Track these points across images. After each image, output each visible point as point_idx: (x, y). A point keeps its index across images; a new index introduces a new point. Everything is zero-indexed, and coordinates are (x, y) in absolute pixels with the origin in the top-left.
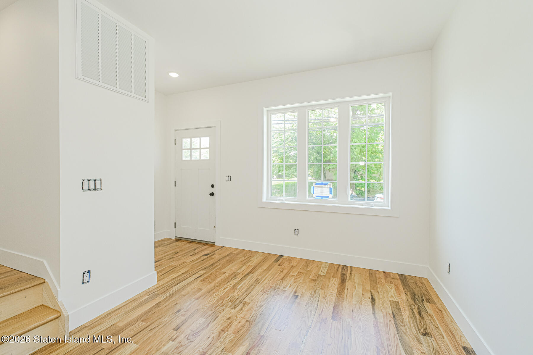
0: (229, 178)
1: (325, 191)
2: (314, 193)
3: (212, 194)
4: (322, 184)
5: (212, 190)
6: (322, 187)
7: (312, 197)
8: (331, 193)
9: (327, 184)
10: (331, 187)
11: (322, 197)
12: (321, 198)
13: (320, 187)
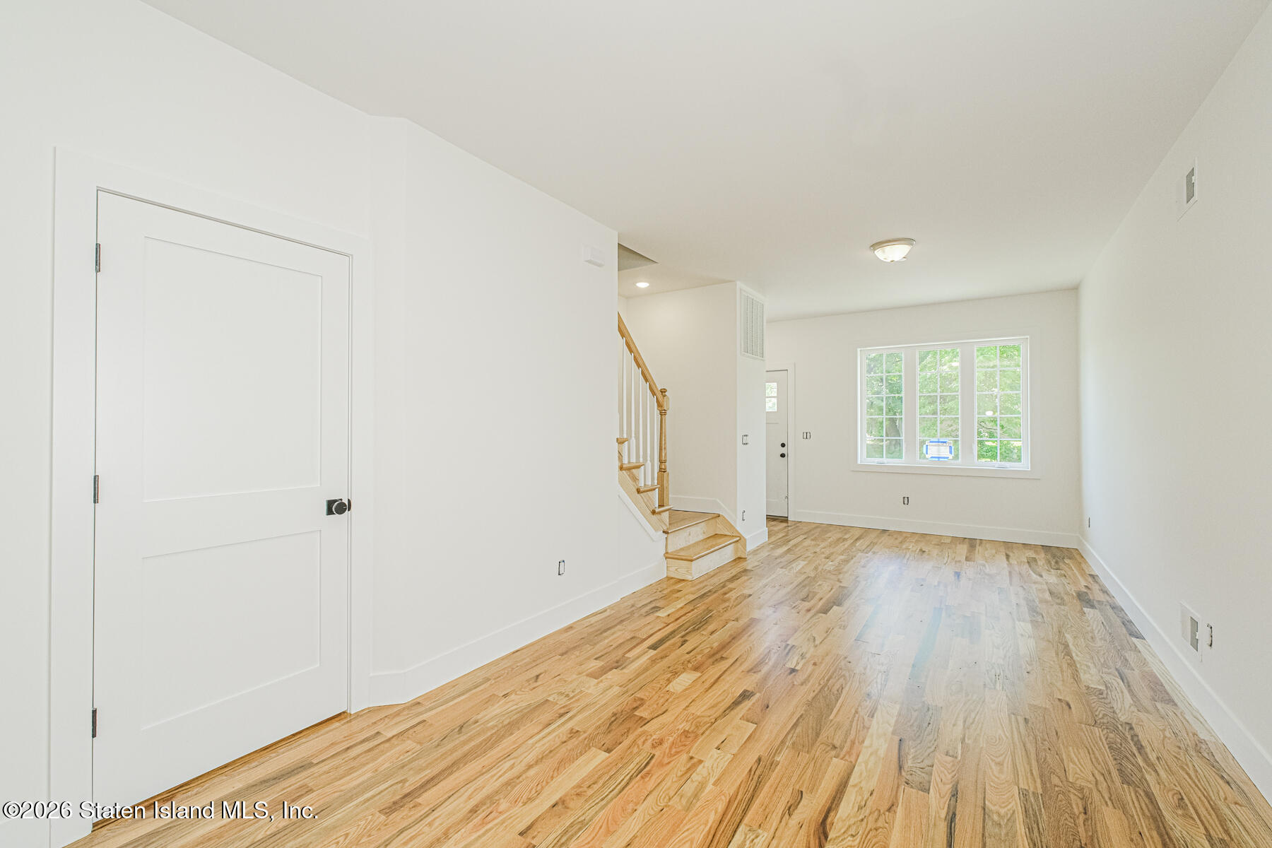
0: (807, 436)
1: (944, 451)
2: (927, 453)
3: (783, 455)
4: (938, 442)
5: (783, 450)
6: (939, 446)
7: (925, 458)
8: (951, 452)
9: (945, 442)
10: (952, 445)
11: (939, 458)
12: (937, 459)
13: (935, 446)
